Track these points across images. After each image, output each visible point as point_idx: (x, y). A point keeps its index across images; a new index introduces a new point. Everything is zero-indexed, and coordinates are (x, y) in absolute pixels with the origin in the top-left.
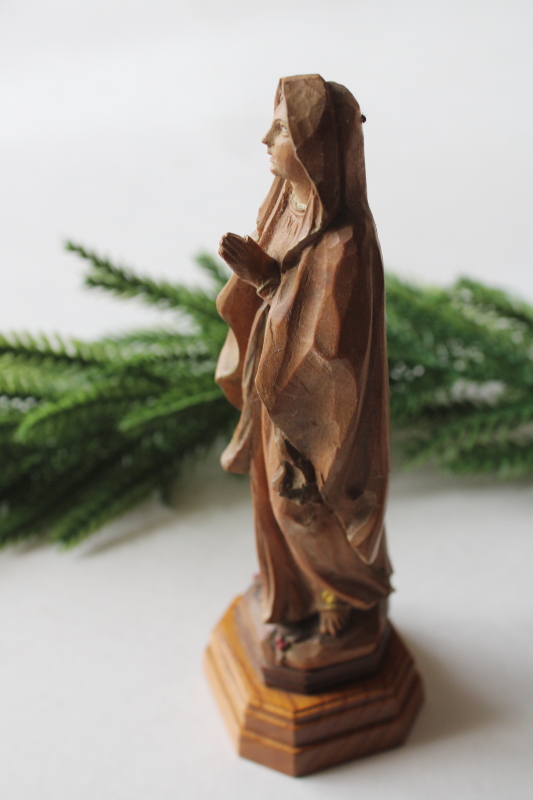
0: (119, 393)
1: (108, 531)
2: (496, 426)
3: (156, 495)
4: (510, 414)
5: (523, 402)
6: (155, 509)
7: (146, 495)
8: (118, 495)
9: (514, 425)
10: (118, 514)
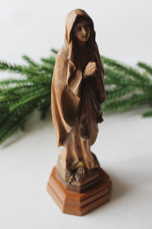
0: (7, 99)
1: (8, 141)
2: (115, 97)
3: (20, 129)
4: (118, 93)
5: (121, 90)
6: (20, 132)
7: (17, 129)
8: (9, 130)
9: (120, 96)
10: (10, 135)
